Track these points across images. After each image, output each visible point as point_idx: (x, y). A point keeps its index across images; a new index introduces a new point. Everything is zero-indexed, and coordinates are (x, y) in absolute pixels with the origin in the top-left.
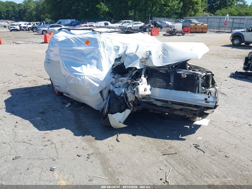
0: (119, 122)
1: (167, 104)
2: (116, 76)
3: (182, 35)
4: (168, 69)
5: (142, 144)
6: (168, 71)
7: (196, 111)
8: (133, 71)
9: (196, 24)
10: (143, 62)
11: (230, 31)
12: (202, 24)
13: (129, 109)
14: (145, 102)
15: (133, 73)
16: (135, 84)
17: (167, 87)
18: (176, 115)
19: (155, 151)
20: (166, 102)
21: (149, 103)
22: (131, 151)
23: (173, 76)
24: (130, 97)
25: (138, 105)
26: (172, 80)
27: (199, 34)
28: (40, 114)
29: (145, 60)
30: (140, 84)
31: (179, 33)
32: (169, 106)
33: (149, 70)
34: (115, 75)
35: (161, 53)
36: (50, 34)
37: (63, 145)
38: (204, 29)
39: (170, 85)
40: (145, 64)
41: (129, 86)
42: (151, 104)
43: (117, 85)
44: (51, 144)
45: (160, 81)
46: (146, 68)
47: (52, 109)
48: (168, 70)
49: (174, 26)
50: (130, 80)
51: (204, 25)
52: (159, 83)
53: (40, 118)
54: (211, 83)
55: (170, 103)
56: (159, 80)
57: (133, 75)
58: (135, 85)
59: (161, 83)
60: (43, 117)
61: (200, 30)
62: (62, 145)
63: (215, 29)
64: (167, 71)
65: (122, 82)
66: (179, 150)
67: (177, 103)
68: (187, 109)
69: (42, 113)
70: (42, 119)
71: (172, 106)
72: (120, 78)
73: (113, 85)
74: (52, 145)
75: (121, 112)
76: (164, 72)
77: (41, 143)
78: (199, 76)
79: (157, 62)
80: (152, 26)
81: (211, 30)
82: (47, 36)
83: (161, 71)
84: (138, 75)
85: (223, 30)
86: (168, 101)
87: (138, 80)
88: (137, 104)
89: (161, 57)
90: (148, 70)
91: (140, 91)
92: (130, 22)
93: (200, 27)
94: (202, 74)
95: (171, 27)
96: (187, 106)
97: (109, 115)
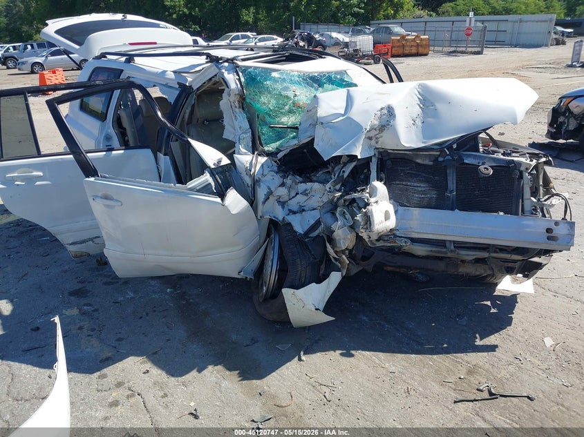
0: (317, 309)
1: (445, 250)
2: (289, 181)
3: (375, 63)
4: (438, 153)
5: (393, 369)
6: (441, 159)
7: (515, 261)
8: (345, 164)
9: (403, 37)
10: (370, 138)
11: (479, 49)
12: (417, 37)
13: (339, 270)
14: (381, 249)
15: (344, 172)
16: (354, 200)
17: (440, 204)
18: (462, 276)
19: (436, 388)
20: (441, 243)
21: (391, 250)
22: (371, 396)
23: (453, 173)
24: (344, 239)
25: (364, 258)
26: (452, 184)
27: (410, 58)
28: (72, 298)
29: (377, 132)
30: (372, 200)
31: (367, 59)
32: (449, 255)
33: (386, 161)
34: (284, 177)
35: (417, 110)
36: (54, 72)
37: (165, 395)
38: (422, 46)
39: (448, 197)
40: (377, 143)
41: (339, 209)
42: (396, 253)
43: (293, 204)
44: (128, 397)
45: (420, 189)
46: (380, 153)
47: (105, 280)
48: (439, 155)
49: (355, 42)
50: (339, 191)
51: (422, 37)
52: (419, 192)
53: (75, 312)
54: (541, 183)
55: (453, 247)
56: (416, 184)
57: (346, 175)
58: (355, 205)
59: (423, 193)
60: (84, 305)
61: (414, 50)
62: (162, 397)
63: (445, 47)
64: (436, 160)
65: (307, 195)
66: (499, 376)
67: (472, 245)
68: (497, 258)
69: (77, 293)
70: (83, 313)
71: (458, 254)
72: (300, 185)
73: (283, 207)
74: (132, 400)
75: (319, 281)
76: (427, 162)
77: (99, 394)
78: (522, 168)
79: (408, 137)
80: (302, 44)
81: (436, 48)
82: (46, 76)
83: (419, 161)
84: (359, 174)
85: (464, 49)
86: (444, 241)
87: (363, 190)
88: (363, 256)
89: (419, 122)
90: (384, 159)
91: (375, 222)
92: (248, 37)
93: (412, 43)
94: (531, 163)
95: (346, 45)
96: (495, 252)
97: (287, 292)
